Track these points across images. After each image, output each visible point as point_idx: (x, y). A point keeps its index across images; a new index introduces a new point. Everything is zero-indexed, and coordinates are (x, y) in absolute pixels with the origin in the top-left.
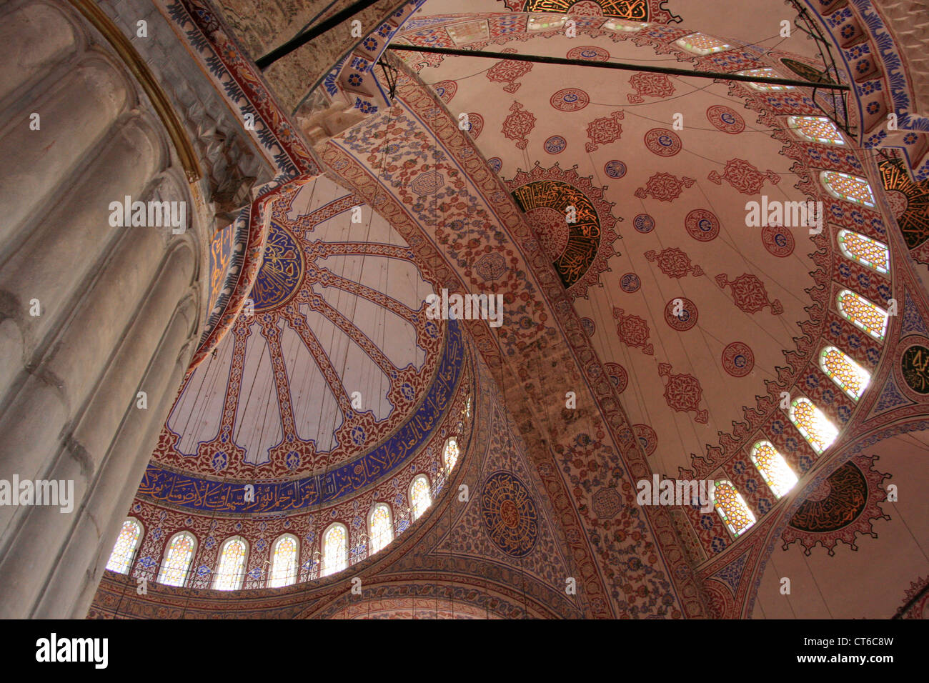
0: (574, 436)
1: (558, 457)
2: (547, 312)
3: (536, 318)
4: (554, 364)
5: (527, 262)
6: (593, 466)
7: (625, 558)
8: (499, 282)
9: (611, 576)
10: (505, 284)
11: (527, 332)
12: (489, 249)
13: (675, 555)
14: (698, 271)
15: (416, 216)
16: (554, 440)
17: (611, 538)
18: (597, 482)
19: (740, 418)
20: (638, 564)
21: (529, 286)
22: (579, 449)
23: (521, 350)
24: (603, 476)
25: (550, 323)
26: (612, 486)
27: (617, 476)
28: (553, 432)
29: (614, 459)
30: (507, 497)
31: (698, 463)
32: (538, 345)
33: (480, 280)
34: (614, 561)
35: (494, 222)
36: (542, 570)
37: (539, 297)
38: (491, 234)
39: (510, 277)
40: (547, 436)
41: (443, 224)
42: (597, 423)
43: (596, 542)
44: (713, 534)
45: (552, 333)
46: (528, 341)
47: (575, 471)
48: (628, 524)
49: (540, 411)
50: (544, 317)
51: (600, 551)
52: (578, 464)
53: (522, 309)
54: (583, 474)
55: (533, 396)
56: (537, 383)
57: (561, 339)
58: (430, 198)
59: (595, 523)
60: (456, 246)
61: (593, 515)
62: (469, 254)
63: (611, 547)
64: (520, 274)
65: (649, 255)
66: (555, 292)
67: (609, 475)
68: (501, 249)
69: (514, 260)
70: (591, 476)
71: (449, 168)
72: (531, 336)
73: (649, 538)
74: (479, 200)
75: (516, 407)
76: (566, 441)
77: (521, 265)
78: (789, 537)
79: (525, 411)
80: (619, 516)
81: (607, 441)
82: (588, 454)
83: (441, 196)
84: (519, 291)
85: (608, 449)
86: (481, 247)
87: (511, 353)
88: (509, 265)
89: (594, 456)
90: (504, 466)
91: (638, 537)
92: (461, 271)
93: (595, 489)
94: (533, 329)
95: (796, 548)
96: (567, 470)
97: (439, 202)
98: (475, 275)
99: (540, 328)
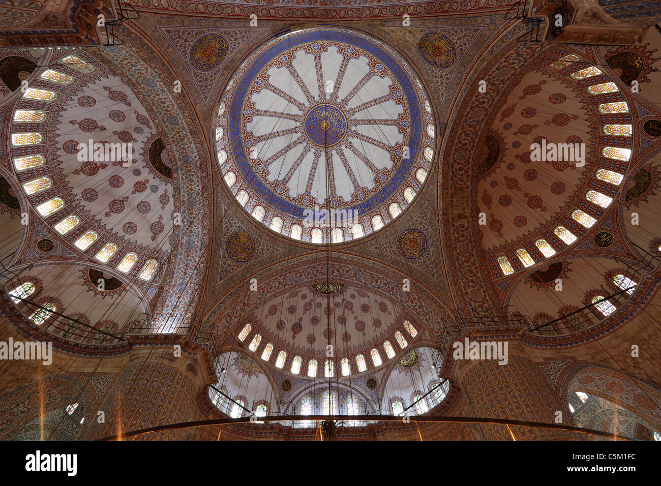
0: (460, 223)
1: (452, 228)
2: (469, 180)
3: (465, 180)
4: (463, 197)
5: (473, 160)
6: (463, 236)
7: (468, 269)
8: (461, 162)
9: (461, 273)
10: (462, 164)
11: (460, 183)
12: (467, 149)
13: (485, 273)
14: (519, 189)
15: (462, 123)
16: (452, 222)
17: (463, 261)
18: (462, 241)
19: (515, 239)
20: (472, 272)
21: (469, 168)
22: (460, 228)
23: (455, 188)
24: (465, 240)
25: (468, 184)
26: (467, 244)
27: (470, 242)
28: (453, 219)
29: (470, 236)
30: (414, 238)
31: (495, 248)
32: (461, 189)
33: (456, 158)
34: (463, 268)
35: (476, 141)
36: (421, 266)
37: (470, 173)
38: (472, 144)
39: (465, 162)
40: (451, 220)
41: (464, 132)
42: (469, 222)
43: (458, 260)
44: (496, 272)
45: (467, 187)
46: (458, 186)
47: (456, 235)
48: (470, 258)
49: (452, 210)
50: (467, 181)
51: (459, 263)
52: (458, 233)
53: (462, 175)
54: (459, 237)
55: (452, 204)
56: (455, 201)
57: (468, 191)
58: (471, 120)
59: (459, 254)
60: (460, 142)
61: (458, 251)
62: (460, 147)
63: (463, 264)
64: (469, 163)
65: (505, 178)
66: (475, 174)
67: (467, 241)
68: (470, 151)
69: (469, 158)
70: (461, 238)
71: (487, 112)
72: (461, 185)
73: (477, 265)
74: (480, 131)
75: (445, 206)
76: (457, 224)
77: (471, 160)
78: (528, 280)
79: (447, 209)
80: (467, 255)
81: (470, 229)
82: (462, 231)
83: (474, 121)
84: (465, 168)
85: (469, 232)
86: (465, 147)
87: (452, 187)
88: (467, 158)
89: (464, 233)
90: (418, 227)
91: (473, 264)
92: (453, 152)
93: (461, 243)
94: (462, 183)
95: (528, 284)
96: (454, 233)
97: (472, 123)
98: (455, 156)
99: (465, 184)
